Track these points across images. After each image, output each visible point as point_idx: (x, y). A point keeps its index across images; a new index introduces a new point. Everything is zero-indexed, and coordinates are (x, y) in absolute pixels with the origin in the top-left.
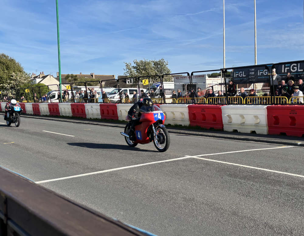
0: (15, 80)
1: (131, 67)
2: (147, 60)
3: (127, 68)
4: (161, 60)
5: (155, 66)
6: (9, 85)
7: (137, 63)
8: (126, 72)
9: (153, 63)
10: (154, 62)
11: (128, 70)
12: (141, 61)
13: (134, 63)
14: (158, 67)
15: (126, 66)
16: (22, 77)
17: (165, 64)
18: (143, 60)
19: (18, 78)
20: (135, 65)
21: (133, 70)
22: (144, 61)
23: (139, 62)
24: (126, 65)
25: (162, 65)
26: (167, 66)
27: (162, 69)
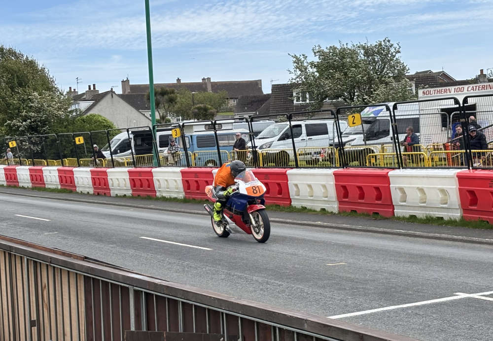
0: (38, 110)
1: (305, 64)
2: (347, 44)
3: (297, 67)
4: (383, 43)
5: (368, 57)
6: (25, 121)
7: (321, 53)
8: (294, 77)
9: (362, 51)
10: (364, 48)
11: (299, 73)
12: (331, 47)
13: (315, 53)
14: (374, 59)
15: (295, 62)
16: (54, 103)
17: (392, 50)
18: (336, 46)
19: (45, 105)
20: (316, 60)
21: (311, 70)
22: (339, 47)
23: (326, 50)
24: (295, 59)
25: (387, 55)
26: (398, 56)
27: (385, 65)
